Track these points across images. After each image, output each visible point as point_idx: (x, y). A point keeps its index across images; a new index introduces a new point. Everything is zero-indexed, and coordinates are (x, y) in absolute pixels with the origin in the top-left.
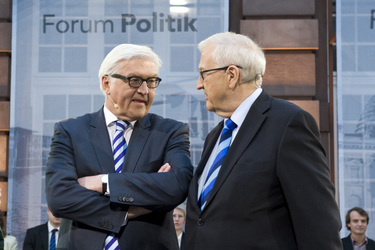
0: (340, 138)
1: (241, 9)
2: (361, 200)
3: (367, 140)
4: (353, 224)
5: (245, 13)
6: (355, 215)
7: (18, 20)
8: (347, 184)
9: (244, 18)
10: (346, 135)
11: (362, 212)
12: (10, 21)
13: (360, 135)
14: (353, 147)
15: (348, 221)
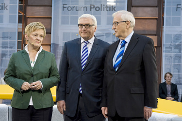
0: (164, 49)
1: (131, 4)
2: (170, 70)
3: (173, 50)
4: (167, 78)
5: (133, 5)
6: (168, 75)
7: (54, 6)
8: (165, 65)
9: (133, 7)
10: (166, 48)
11: (171, 74)
12: (51, 6)
13: (171, 48)
14: (168, 52)
15: (165, 77)
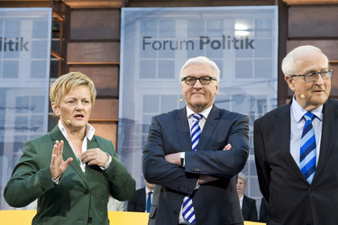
5: (290, 35)
9: (289, 39)
12: (119, 41)
